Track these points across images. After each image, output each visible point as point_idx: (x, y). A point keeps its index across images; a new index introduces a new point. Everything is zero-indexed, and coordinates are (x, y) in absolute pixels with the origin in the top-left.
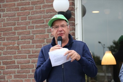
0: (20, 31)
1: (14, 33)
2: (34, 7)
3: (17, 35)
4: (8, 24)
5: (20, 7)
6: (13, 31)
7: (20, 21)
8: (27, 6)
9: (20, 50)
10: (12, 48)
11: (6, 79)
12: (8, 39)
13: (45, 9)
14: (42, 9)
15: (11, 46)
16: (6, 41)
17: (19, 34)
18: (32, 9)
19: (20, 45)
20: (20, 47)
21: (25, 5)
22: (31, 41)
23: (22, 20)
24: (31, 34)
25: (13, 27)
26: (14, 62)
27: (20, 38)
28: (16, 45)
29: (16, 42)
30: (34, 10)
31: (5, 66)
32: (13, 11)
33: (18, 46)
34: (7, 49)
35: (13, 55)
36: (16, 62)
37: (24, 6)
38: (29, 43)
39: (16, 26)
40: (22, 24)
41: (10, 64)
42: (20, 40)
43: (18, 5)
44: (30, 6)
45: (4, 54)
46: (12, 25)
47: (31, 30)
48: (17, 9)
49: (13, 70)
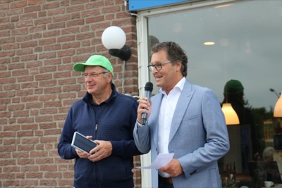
0: (62, 79)
1: (55, 82)
2: (81, 43)
3: (58, 85)
4: (46, 69)
5: (62, 44)
6: (53, 79)
7: (62, 64)
8: (72, 42)
9: (63, 106)
10: (51, 104)
11: (45, 150)
12: (46, 91)
13: (96, 46)
14: (91, 46)
15: (50, 100)
16: (43, 94)
17: (62, 83)
18: (78, 45)
19: (63, 100)
20: (62, 103)
21: (68, 40)
22: (77, 93)
23: (64, 63)
24: (77, 84)
25: (53, 73)
26: (55, 125)
27: (62, 89)
28: (57, 100)
29: (57, 95)
30: (81, 47)
31: (43, 131)
32: (53, 49)
33: (60, 102)
34: (46, 106)
35: (53, 115)
36: (57, 124)
37: (67, 42)
38: (75, 97)
39: (57, 71)
40: (64, 68)
41: (49, 127)
42: (62, 93)
43: (60, 40)
44: (76, 41)
45: (41, 113)
46: (52, 71)
47: (77, 77)
48: (58, 47)
49: (54, 136)
